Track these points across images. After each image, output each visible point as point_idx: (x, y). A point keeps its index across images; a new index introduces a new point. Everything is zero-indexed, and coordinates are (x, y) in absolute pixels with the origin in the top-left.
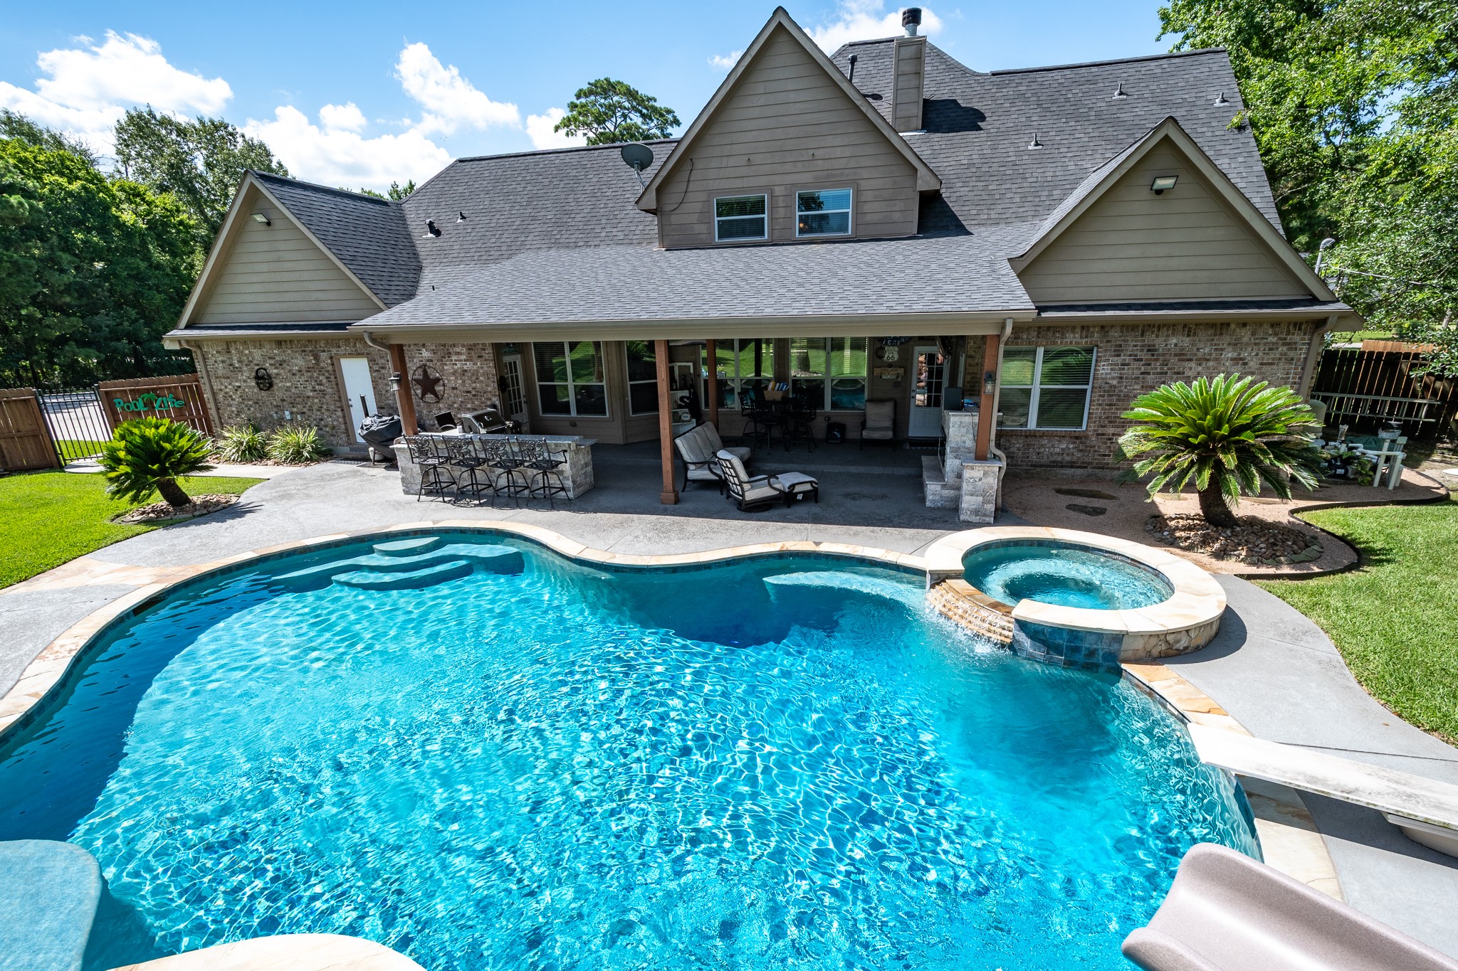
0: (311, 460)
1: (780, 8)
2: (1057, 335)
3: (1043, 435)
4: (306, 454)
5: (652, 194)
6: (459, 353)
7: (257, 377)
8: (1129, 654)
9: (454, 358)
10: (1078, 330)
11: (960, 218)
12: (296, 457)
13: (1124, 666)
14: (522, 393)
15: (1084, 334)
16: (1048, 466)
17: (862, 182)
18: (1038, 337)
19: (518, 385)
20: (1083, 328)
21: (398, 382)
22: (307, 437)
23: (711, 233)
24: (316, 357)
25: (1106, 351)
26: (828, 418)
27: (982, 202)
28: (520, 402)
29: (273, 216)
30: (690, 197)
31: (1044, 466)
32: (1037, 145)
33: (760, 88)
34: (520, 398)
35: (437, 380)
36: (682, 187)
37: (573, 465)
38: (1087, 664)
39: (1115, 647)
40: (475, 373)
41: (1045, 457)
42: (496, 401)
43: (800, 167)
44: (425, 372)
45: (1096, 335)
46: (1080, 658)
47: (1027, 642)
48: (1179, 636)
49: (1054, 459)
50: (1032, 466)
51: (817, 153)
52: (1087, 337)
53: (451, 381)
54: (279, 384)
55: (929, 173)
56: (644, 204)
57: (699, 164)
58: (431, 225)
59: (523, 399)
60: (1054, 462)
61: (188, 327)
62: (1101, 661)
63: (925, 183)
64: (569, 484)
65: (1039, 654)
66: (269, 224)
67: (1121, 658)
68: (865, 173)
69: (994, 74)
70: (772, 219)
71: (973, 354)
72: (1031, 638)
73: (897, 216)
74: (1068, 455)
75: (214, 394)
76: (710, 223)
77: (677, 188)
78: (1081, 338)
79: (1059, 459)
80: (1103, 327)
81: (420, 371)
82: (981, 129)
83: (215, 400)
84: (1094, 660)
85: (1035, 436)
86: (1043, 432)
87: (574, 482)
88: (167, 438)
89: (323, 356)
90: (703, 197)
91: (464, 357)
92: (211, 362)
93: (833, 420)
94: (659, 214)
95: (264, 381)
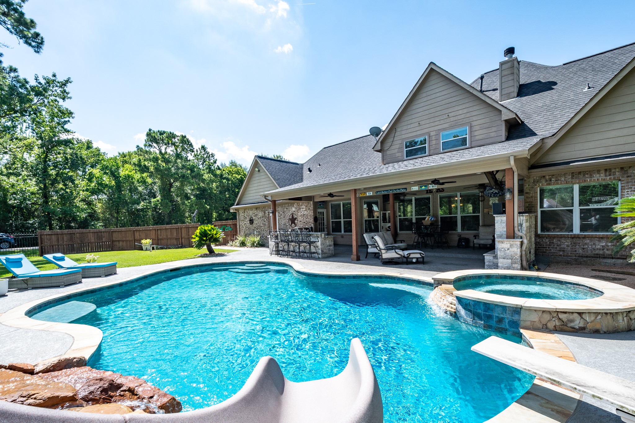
0: (257, 246)
1: (431, 63)
2: (587, 176)
3: (585, 237)
4: (255, 244)
5: (379, 144)
6: (303, 208)
7: (250, 220)
8: (528, 324)
9: (301, 210)
10: (603, 172)
11: (534, 130)
12: (253, 245)
13: (522, 331)
14: (325, 224)
15: (608, 173)
16: (592, 257)
17: (472, 123)
18: (572, 178)
19: (324, 220)
20: (606, 170)
21: (272, 213)
22: (257, 239)
23: (403, 156)
24: (265, 213)
25: (628, 182)
26: (460, 235)
27: (548, 121)
28: (324, 228)
29: (260, 168)
30: (395, 143)
31: (589, 257)
32: (589, 88)
33: (424, 95)
34: (324, 226)
35: (296, 218)
36: (391, 140)
37: (322, 244)
38: (499, 328)
39: (516, 318)
40: (307, 215)
41: (589, 252)
42: (313, 225)
43: (442, 122)
44: (293, 216)
45: (617, 173)
46: (493, 323)
47: (463, 312)
48: (571, 317)
49: (597, 252)
50: (579, 257)
51: (449, 114)
52: (610, 175)
53: (300, 219)
54: (255, 222)
55: (508, 111)
56: (376, 149)
57: (398, 130)
58: (309, 169)
59: (325, 227)
60: (597, 254)
61: (236, 205)
62: (508, 327)
63: (507, 115)
64: (320, 251)
65: (469, 320)
66: (259, 171)
67: (521, 326)
68: (474, 118)
69: (564, 65)
70: (429, 146)
71: (528, 191)
72: (464, 308)
73: (493, 134)
74: (608, 250)
75: (240, 226)
76: (402, 152)
77: (390, 140)
78: (606, 176)
79: (601, 252)
80: (622, 168)
81: (291, 216)
82: (553, 89)
83: (240, 228)
84: (503, 326)
85: (579, 238)
86: (585, 235)
87: (322, 251)
88: (210, 231)
89: (267, 212)
90: (400, 142)
91: (304, 210)
92: (240, 216)
93: (462, 236)
94: (382, 152)
95: (251, 221)
